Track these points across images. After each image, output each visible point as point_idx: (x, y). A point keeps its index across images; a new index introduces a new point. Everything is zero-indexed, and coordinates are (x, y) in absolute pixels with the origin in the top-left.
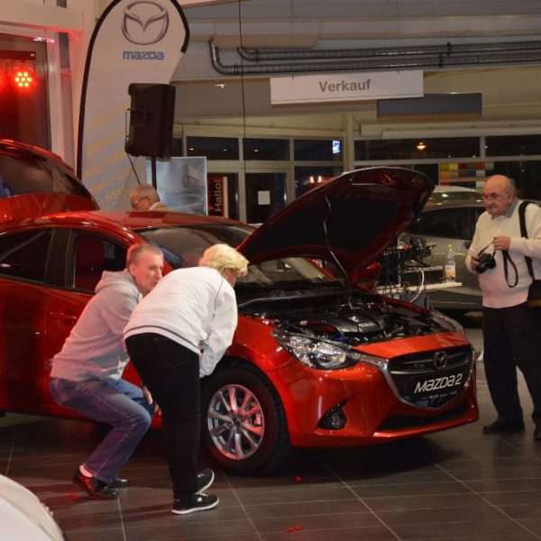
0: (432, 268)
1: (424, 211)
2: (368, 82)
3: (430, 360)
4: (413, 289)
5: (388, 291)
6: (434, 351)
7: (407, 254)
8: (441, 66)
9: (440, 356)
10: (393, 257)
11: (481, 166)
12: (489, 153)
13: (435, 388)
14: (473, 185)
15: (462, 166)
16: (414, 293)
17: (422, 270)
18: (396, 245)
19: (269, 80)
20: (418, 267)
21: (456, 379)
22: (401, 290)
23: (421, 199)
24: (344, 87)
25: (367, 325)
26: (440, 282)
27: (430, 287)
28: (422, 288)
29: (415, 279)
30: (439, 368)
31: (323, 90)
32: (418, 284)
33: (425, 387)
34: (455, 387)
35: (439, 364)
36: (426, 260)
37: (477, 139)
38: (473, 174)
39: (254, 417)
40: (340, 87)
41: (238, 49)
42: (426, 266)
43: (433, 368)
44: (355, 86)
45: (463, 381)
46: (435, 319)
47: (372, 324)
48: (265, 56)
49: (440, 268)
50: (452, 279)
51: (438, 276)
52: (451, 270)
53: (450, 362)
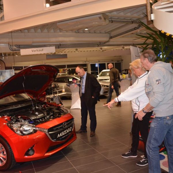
0: (60, 90)
1: (56, 78)
2: (43, 49)
3: (62, 126)
4: (56, 95)
5: (50, 96)
6: (63, 123)
7: (54, 88)
8: (59, 48)
9: (65, 124)
10: (51, 88)
11: (66, 70)
12: (67, 68)
13: (64, 134)
14: (65, 73)
15: (63, 70)
16: (56, 96)
17: (57, 91)
18: (51, 86)
19: (20, 50)
20: (56, 90)
21: (70, 129)
22: (53, 96)
23: (55, 75)
24: (37, 51)
25: (41, 115)
26: (62, 93)
27: (60, 94)
28: (58, 95)
29: (56, 93)
30: (65, 128)
31: (33, 52)
32: (57, 94)
33: (61, 135)
34: (70, 132)
35: (64, 126)
36: (58, 88)
37: (65, 65)
38: (65, 71)
39: (3, 152)
40: (36, 51)
41: (15, 45)
42: (58, 90)
43: (63, 128)
44: (40, 51)
45: (72, 129)
46: (62, 109)
47: (42, 115)
48: (21, 47)
49: (61, 90)
50: (64, 92)
51: (61, 92)
52: (64, 90)
53: (68, 124)
